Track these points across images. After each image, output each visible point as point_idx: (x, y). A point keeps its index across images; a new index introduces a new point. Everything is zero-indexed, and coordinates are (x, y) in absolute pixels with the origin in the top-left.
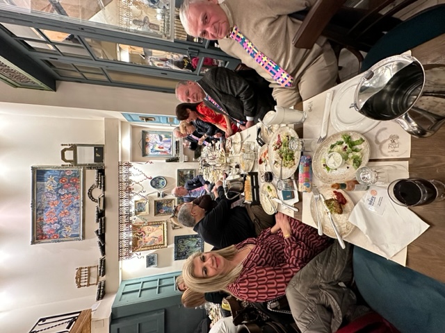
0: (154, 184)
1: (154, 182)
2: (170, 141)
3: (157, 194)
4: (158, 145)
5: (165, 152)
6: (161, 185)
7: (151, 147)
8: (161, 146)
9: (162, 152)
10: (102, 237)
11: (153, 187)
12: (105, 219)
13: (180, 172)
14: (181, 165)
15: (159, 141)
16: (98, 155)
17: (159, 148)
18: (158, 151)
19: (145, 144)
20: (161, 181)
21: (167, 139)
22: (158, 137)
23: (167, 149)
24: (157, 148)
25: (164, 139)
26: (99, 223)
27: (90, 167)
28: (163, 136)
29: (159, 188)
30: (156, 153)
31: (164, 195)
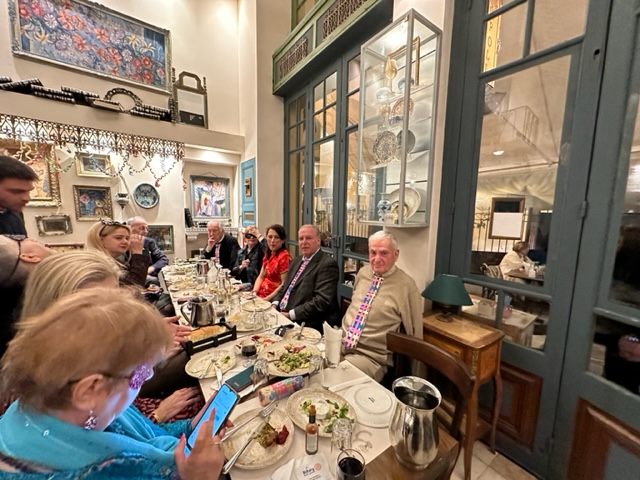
0: (143, 188)
1: (148, 188)
2: (216, 214)
3: (124, 192)
4: (209, 197)
5: (199, 207)
6: (141, 199)
7: (205, 189)
8: (208, 203)
9: (200, 203)
10: (25, 89)
11: (139, 188)
12: (70, 102)
13: (169, 229)
14: (180, 232)
15: (215, 199)
16: (192, 118)
17: (206, 199)
18: (200, 197)
19: (210, 181)
20: (150, 200)
21: (219, 211)
22: (221, 198)
24: (204, 196)
25: (219, 207)
26: (59, 91)
27: (173, 104)
28: (223, 205)
29: (136, 196)
30: (197, 195)
31: (122, 204)
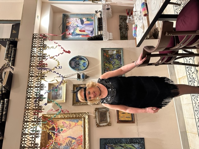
0: (73, 65)
1: (73, 63)
2: (92, 24)
3: (76, 76)
4: (79, 29)
5: (87, 35)
6: (82, 67)
7: (72, 31)
8: (83, 29)
9: (83, 35)
11: (73, 68)
12: (8, 102)
13: (104, 51)
15: (80, 25)
16: (14, 32)
17: (80, 31)
18: (79, 35)
19: (65, 27)
20: (82, 62)
21: (89, 22)
22: (79, 21)
23: (89, 33)
24: (78, 32)
25: (86, 22)
28: (84, 19)
29: (79, 70)
30: (77, 37)
31: (86, 77)
